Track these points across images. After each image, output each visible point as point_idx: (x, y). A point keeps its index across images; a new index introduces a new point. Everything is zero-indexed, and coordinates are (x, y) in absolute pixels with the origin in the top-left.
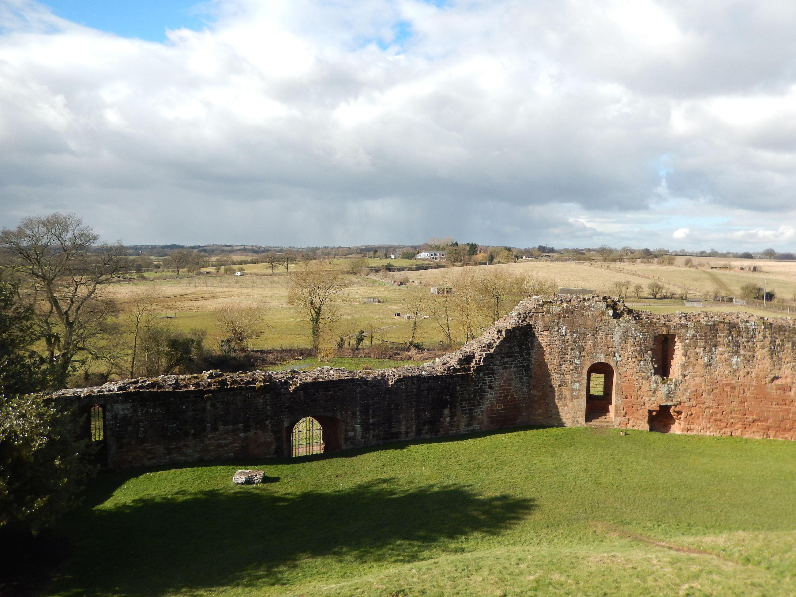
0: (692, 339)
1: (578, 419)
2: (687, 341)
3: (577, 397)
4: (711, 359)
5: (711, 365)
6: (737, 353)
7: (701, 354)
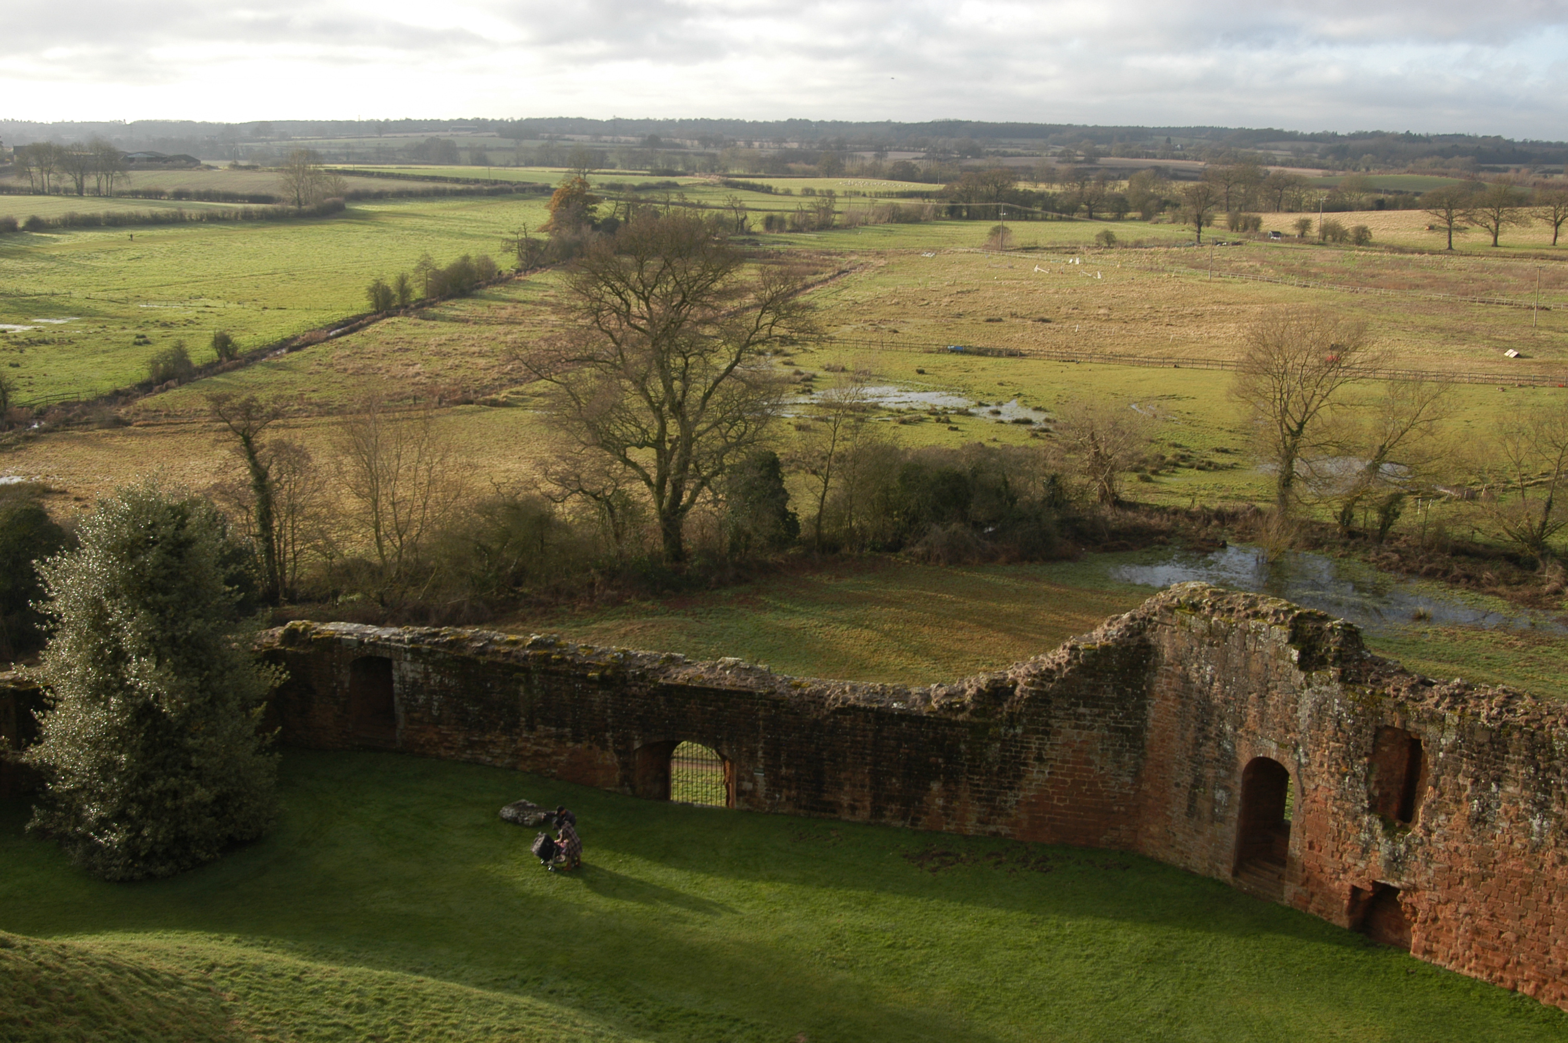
0: (1452, 752)
1: (1219, 865)
2: (1441, 754)
3: (1222, 820)
4: (1485, 807)
5: (1485, 822)
6: (1543, 807)
7: (1468, 791)
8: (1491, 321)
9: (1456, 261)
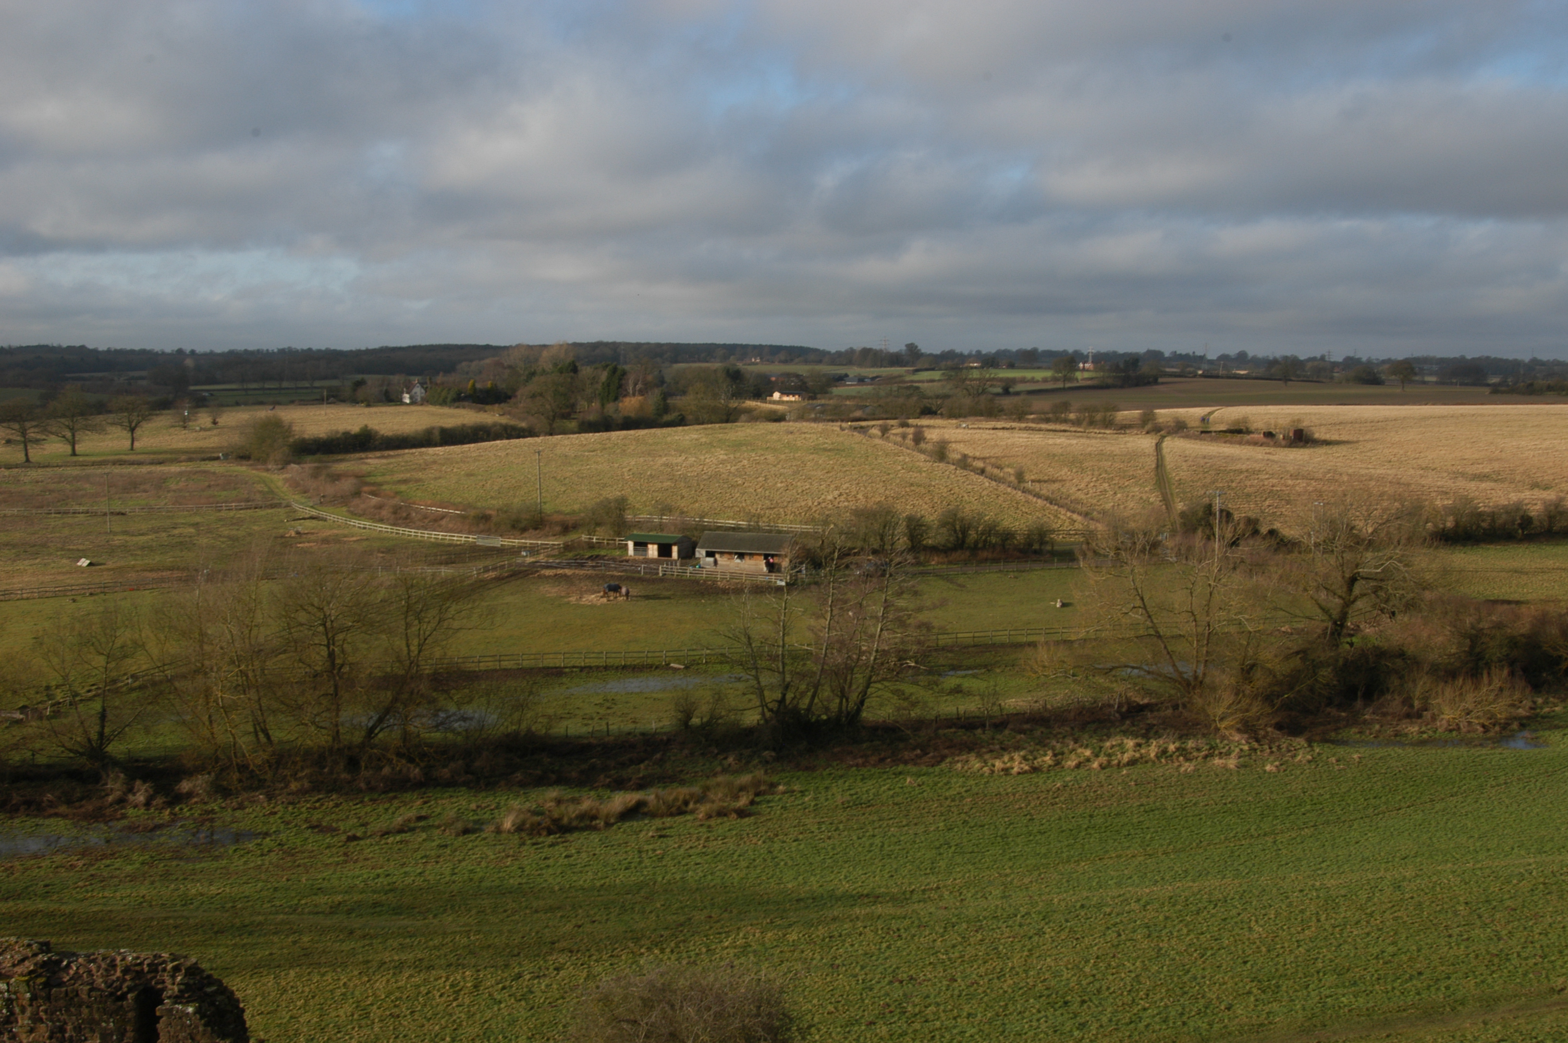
8: (66, 532)
9: (34, 474)
